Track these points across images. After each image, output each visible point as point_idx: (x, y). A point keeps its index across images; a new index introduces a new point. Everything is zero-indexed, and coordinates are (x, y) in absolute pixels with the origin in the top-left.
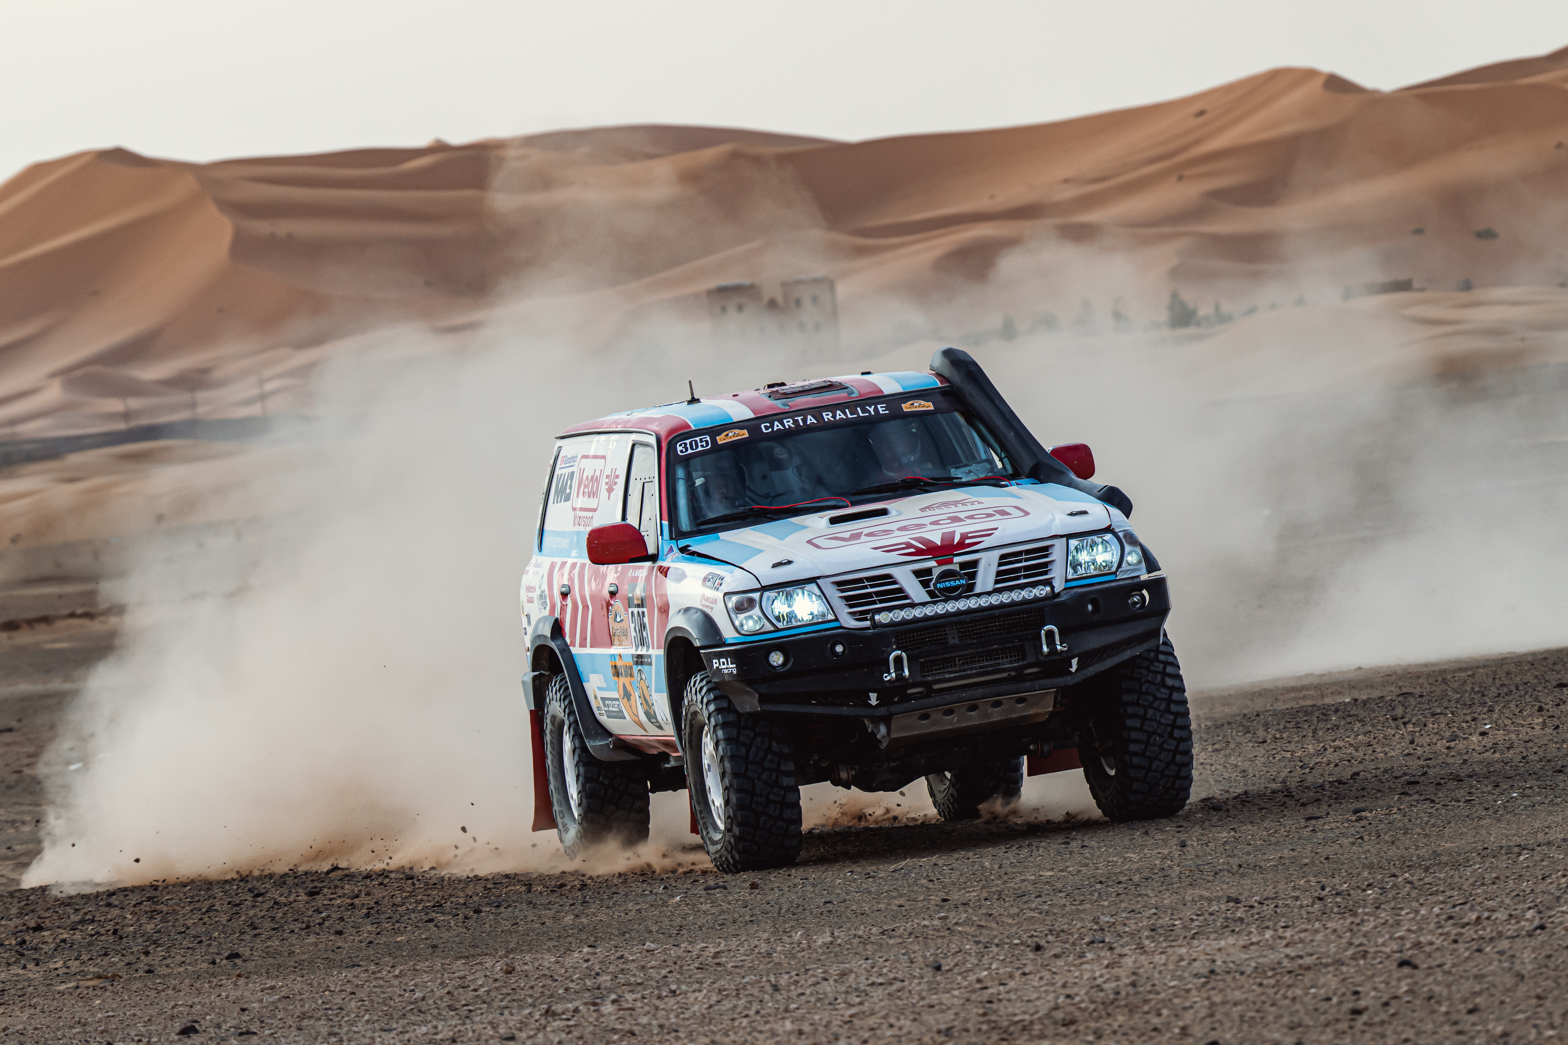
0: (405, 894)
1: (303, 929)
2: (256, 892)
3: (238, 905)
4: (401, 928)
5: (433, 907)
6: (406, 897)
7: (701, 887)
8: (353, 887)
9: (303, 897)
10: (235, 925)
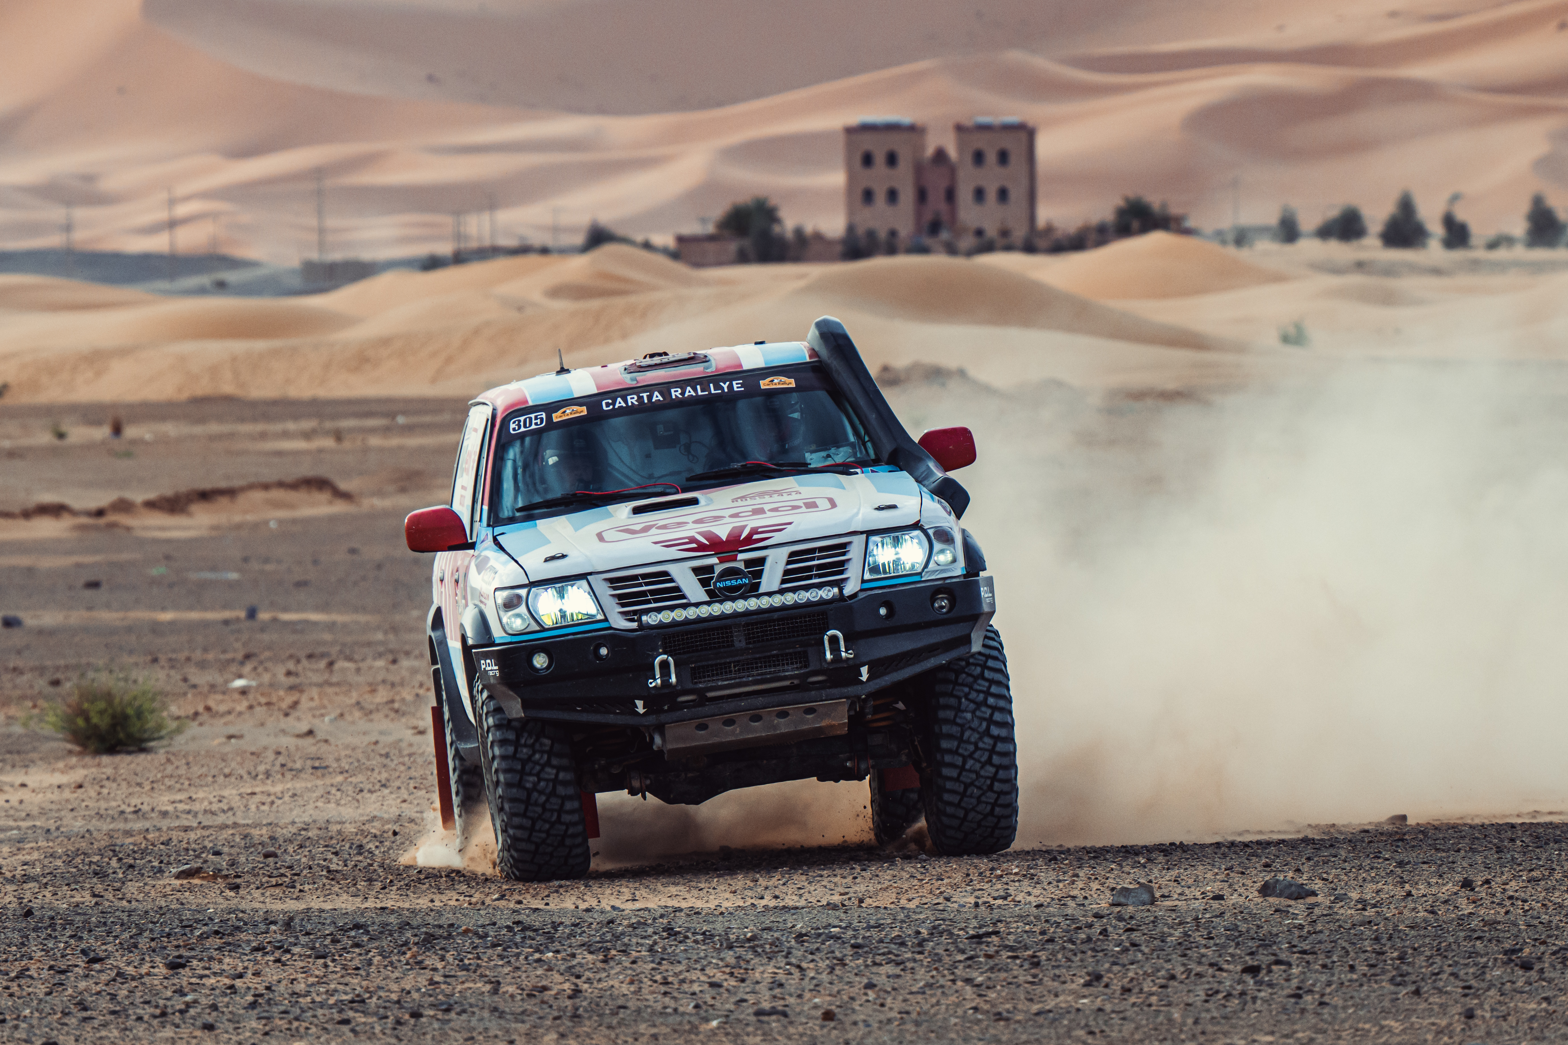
0: (311, 980)
1: (155, 1017)
2: (92, 955)
3: (63, 972)
4: (302, 1030)
5: (352, 1001)
6: (312, 985)
7: (751, 1011)
8: (237, 961)
9: (162, 970)
10: (57, 1001)
